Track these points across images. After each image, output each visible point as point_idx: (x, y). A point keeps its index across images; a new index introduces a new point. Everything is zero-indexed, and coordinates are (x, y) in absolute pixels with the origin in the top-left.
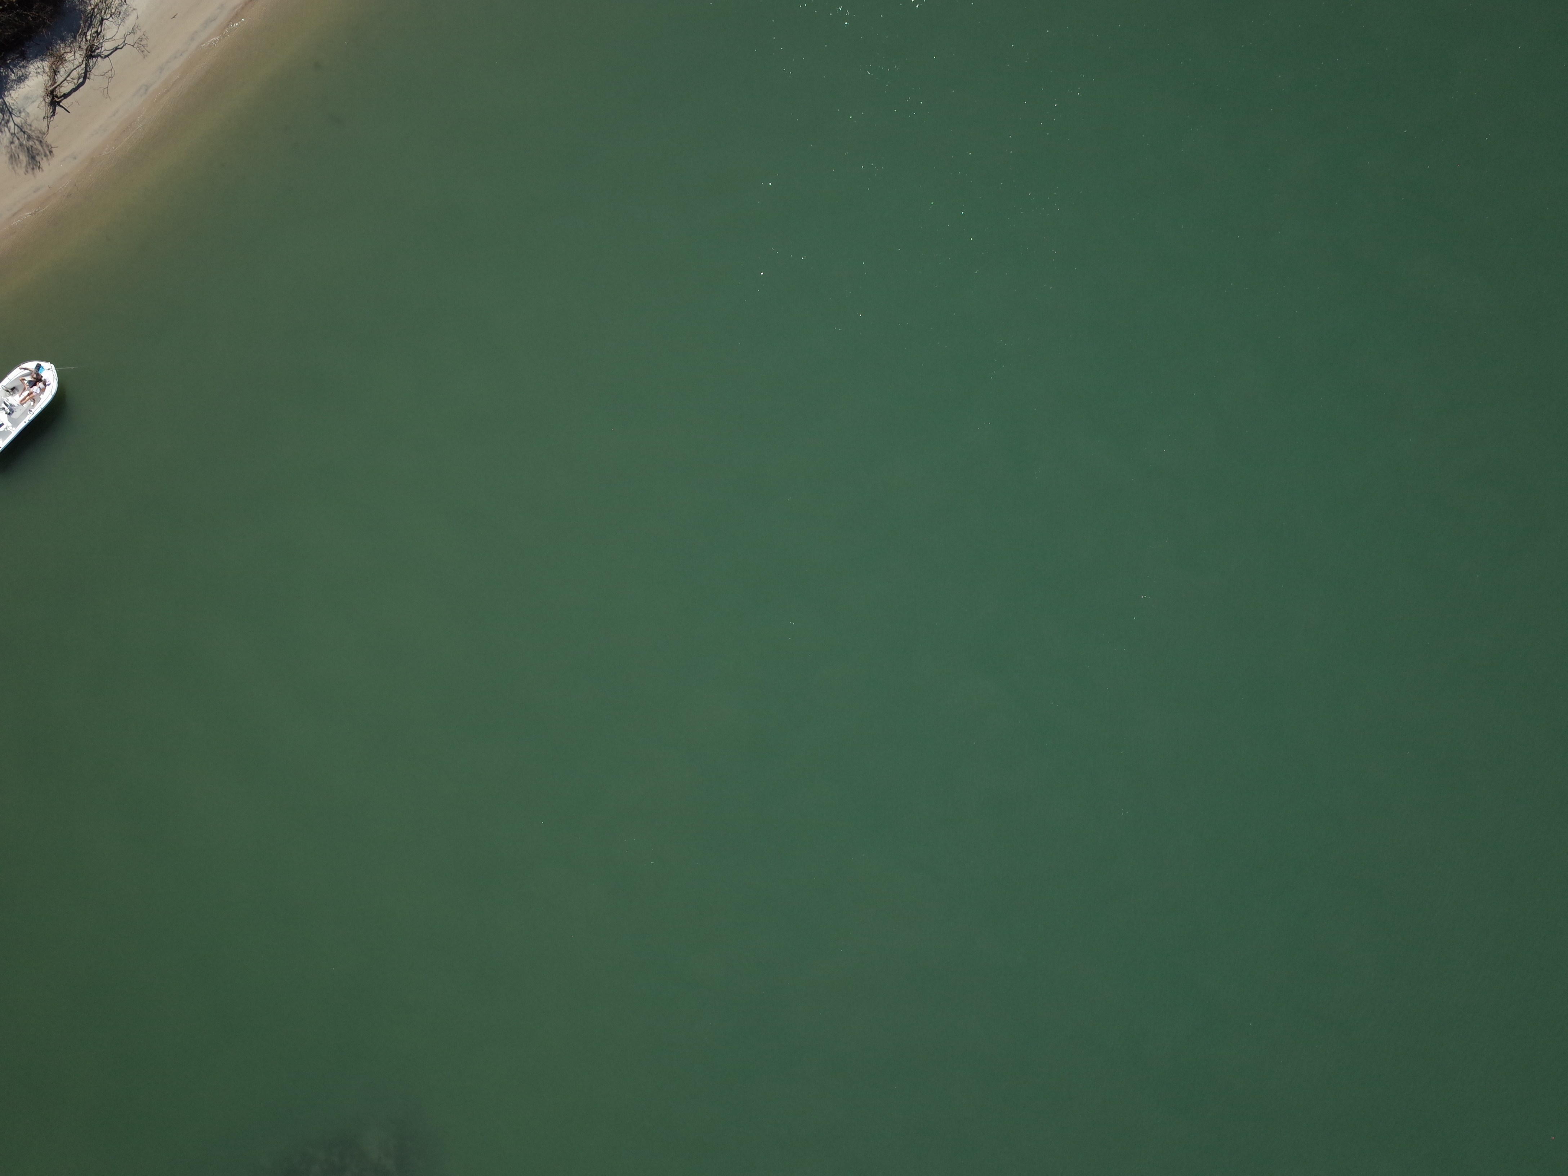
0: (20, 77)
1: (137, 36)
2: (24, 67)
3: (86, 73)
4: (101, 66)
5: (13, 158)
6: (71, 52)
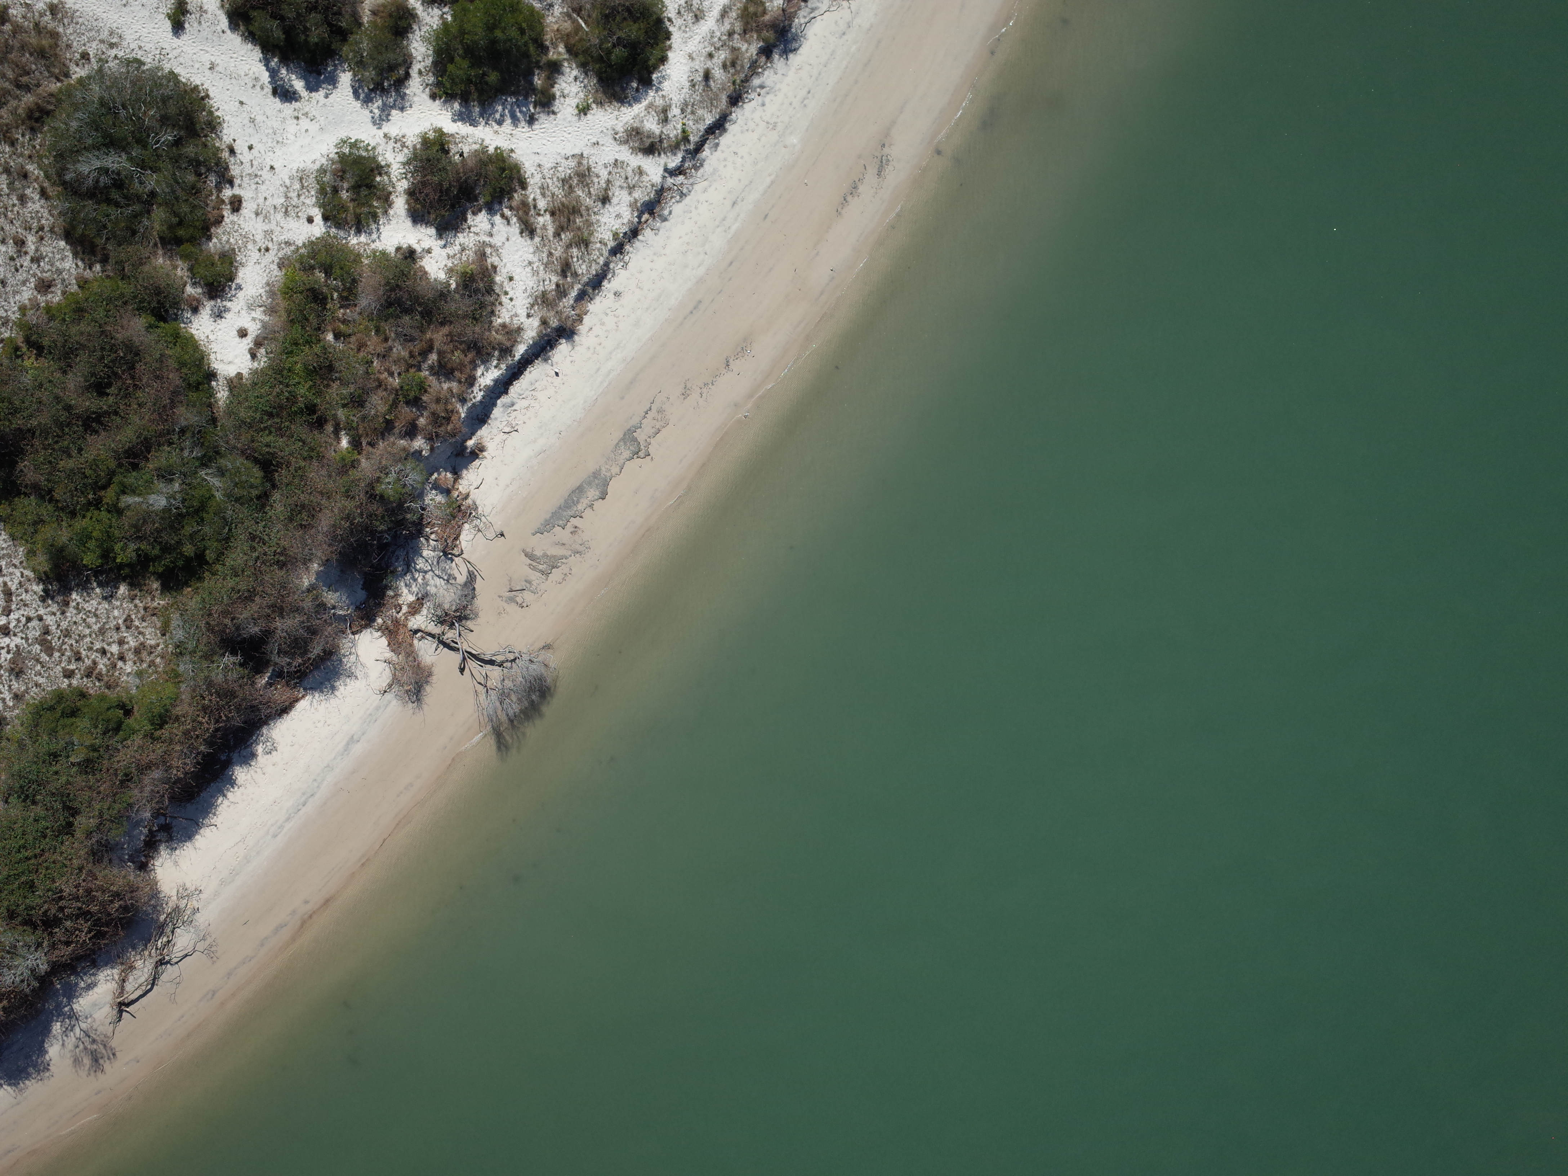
0: (89, 985)
1: (207, 942)
2: (94, 975)
3: (154, 980)
4: (169, 972)
5: (77, 1061)
6: (141, 960)
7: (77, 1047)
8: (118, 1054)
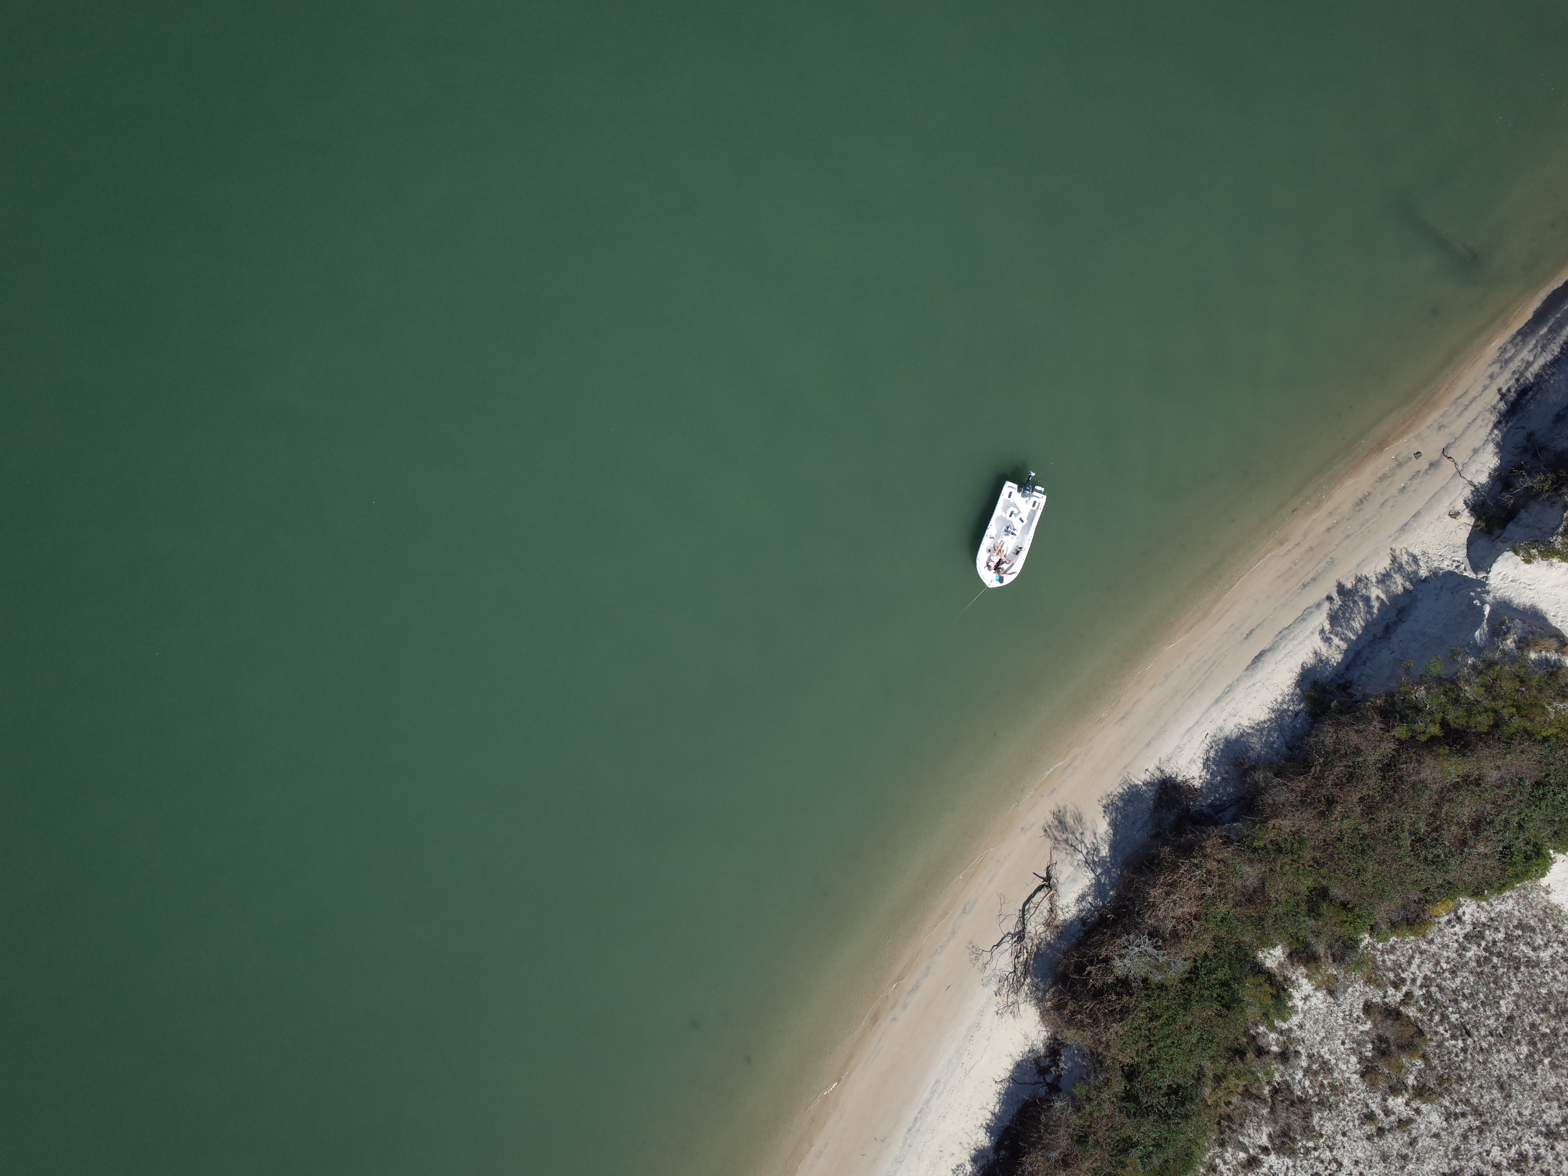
0: (1083, 900)
1: (981, 961)
3: (1024, 915)
4: (1011, 925)
6: (1040, 934)
7: (1082, 834)
8: (1043, 833)
